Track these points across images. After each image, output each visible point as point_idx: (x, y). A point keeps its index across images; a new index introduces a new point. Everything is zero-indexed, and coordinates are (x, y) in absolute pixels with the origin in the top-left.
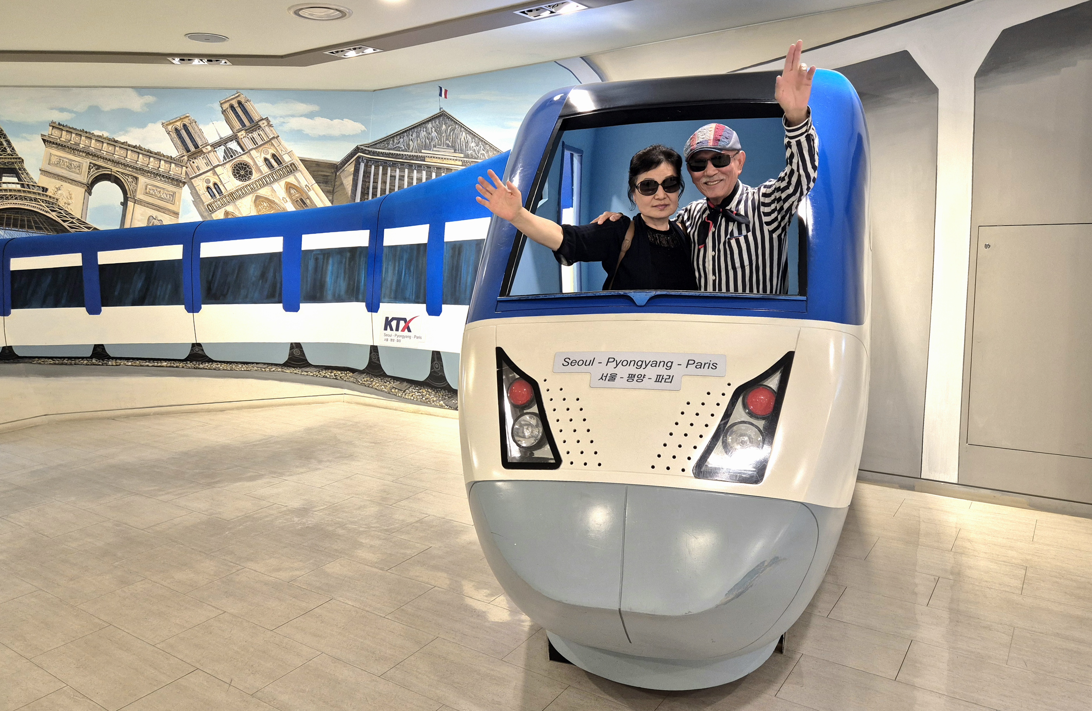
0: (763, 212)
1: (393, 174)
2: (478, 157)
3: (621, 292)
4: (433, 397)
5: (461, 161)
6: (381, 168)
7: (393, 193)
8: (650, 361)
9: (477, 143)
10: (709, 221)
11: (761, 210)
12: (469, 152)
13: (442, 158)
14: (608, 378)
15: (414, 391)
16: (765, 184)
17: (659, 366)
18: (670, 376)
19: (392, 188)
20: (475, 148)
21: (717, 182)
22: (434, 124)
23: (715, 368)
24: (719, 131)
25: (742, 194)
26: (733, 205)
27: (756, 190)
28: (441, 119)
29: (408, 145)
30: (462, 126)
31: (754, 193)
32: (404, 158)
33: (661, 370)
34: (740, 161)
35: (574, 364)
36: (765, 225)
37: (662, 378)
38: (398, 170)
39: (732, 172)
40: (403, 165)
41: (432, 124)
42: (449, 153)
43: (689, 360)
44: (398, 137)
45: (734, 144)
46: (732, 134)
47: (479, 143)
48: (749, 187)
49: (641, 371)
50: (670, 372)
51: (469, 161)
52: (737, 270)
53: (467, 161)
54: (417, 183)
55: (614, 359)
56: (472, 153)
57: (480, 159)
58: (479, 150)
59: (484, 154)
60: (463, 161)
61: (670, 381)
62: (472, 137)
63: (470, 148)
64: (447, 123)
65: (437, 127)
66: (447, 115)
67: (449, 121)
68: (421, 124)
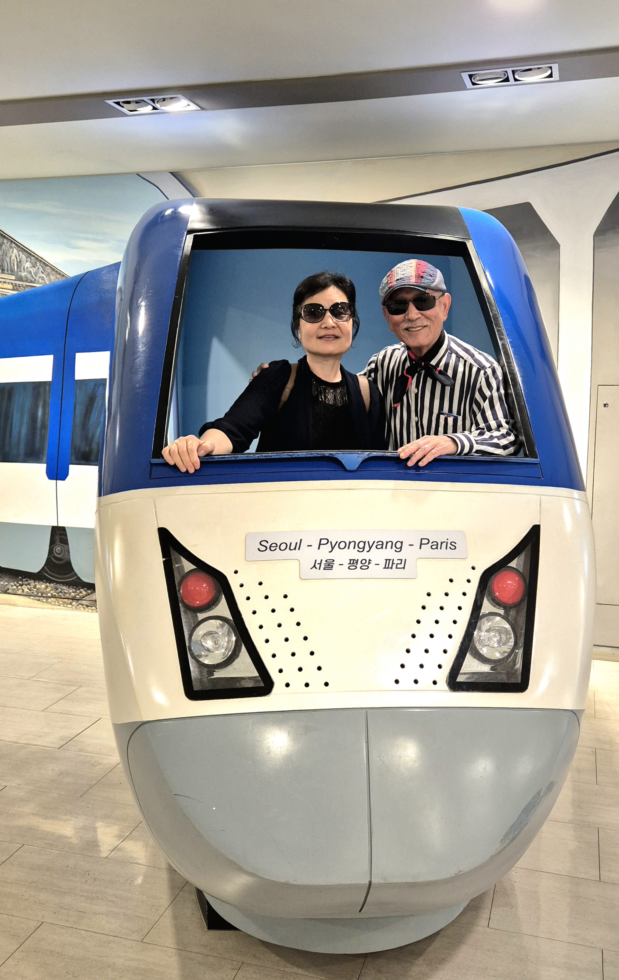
2: (35, 280)
3: (327, 453)
5: (12, 284)
8: (374, 542)
9: (34, 263)
10: (408, 376)
12: (23, 274)
14: (323, 566)
17: (386, 548)
18: (401, 560)
20: (31, 269)
21: (419, 328)
23: (453, 548)
24: (421, 267)
30: (12, 241)
33: (390, 553)
34: (445, 306)
35: (274, 548)
37: (393, 563)
39: (438, 318)
43: (421, 540)
45: (439, 284)
46: (436, 272)
47: (36, 263)
49: (365, 555)
50: (401, 555)
51: (22, 285)
53: (19, 284)
55: (327, 540)
56: (27, 275)
57: (37, 284)
58: (36, 272)
59: (43, 277)
60: (14, 284)
61: (403, 567)
62: (26, 255)
63: (24, 269)
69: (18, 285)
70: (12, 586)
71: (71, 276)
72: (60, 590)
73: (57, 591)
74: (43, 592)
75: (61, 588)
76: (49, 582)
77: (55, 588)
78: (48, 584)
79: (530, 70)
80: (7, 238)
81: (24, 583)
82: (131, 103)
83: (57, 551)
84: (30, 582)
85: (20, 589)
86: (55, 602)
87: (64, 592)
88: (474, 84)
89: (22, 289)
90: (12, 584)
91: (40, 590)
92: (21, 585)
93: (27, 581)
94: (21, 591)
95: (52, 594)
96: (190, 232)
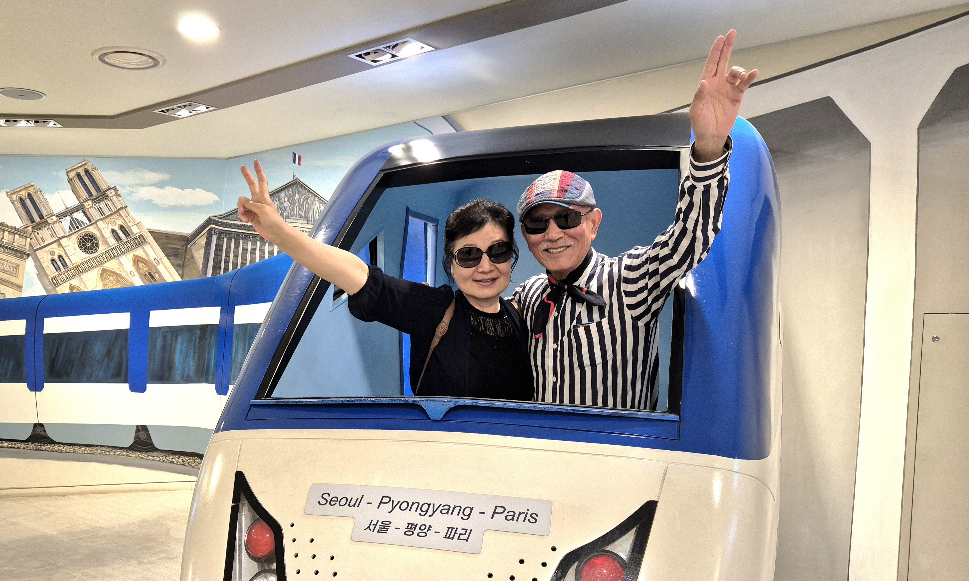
0: (624, 291)
1: (245, 247)
6: (233, 241)
7: (244, 267)
8: (440, 505)
10: (549, 302)
11: (622, 289)
14: (378, 528)
16: (630, 252)
17: (452, 514)
18: (466, 530)
19: (244, 262)
21: (562, 249)
22: (287, 193)
23: (534, 521)
24: (567, 180)
25: (595, 267)
26: (582, 281)
27: (615, 260)
28: (294, 188)
31: (612, 264)
33: (455, 520)
34: (594, 222)
35: (334, 503)
36: (626, 309)
37: (455, 533)
38: (250, 243)
39: (584, 237)
40: (256, 237)
41: (285, 193)
42: (302, 224)
43: (496, 507)
45: (587, 197)
46: (584, 184)
48: (606, 257)
49: (426, 520)
50: (467, 524)
52: (586, 369)
54: (268, 257)
55: (390, 498)
61: (466, 538)
64: (300, 192)
65: (291, 196)
66: (300, 183)
67: (302, 189)
68: (274, 193)
80: (312, 192)
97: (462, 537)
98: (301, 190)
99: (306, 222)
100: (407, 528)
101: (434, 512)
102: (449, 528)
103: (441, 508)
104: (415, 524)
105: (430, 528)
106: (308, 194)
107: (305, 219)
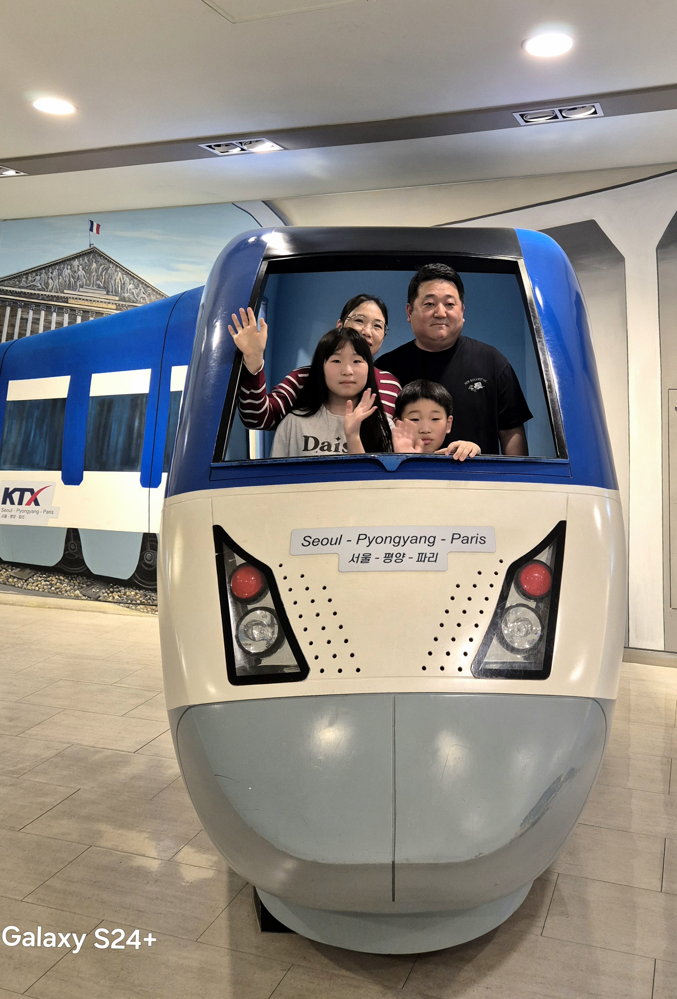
1: (25, 317)
2: (137, 300)
4: (65, 586)
5: (116, 304)
7: (23, 338)
8: (409, 537)
9: (136, 285)
12: (126, 295)
13: (91, 300)
14: (360, 559)
15: (39, 579)
17: (420, 542)
18: (434, 554)
19: (23, 332)
20: (133, 291)
22: (81, 262)
23: (483, 542)
28: (91, 257)
29: (47, 284)
30: (117, 265)
32: (40, 298)
33: (423, 547)
35: (318, 543)
37: (425, 557)
38: (31, 312)
40: (39, 306)
41: (79, 261)
42: (101, 294)
43: (453, 535)
44: (34, 274)
47: (138, 285)
49: (400, 549)
50: (433, 549)
51: (125, 305)
54: (56, 328)
55: (366, 535)
56: (129, 296)
57: (139, 303)
58: (138, 293)
59: (145, 298)
60: (118, 304)
61: (435, 560)
62: (130, 278)
63: (127, 290)
64: (98, 261)
65: (86, 265)
66: (98, 252)
67: (101, 259)
68: (65, 260)
69: (121, 305)
70: (103, 593)
71: (170, 296)
72: (149, 597)
73: (145, 598)
74: (133, 599)
75: (150, 595)
76: (138, 589)
77: (144, 595)
78: (137, 591)
79: (575, 109)
80: (113, 262)
81: (114, 590)
82: (221, 146)
83: (147, 557)
84: (120, 588)
85: (111, 596)
86: (143, 609)
87: (153, 599)
88: (526, 122)
89: (124, 309)
90: (104, 591)
91: (129, 597)
92: (112, 592)
93: (117, 588)
94: (111, 598)
95: (141, 601)
96: (265, 258)
97: (431, 559)
98: (99, 259)
99: (105, 293)
100: (385, 557)
101: (405, 543)
102: (419, 554)
103: (410, 539)
104: (392, 554)
105: (404, 555)
106: (108, 264)
107: (104, 290)
